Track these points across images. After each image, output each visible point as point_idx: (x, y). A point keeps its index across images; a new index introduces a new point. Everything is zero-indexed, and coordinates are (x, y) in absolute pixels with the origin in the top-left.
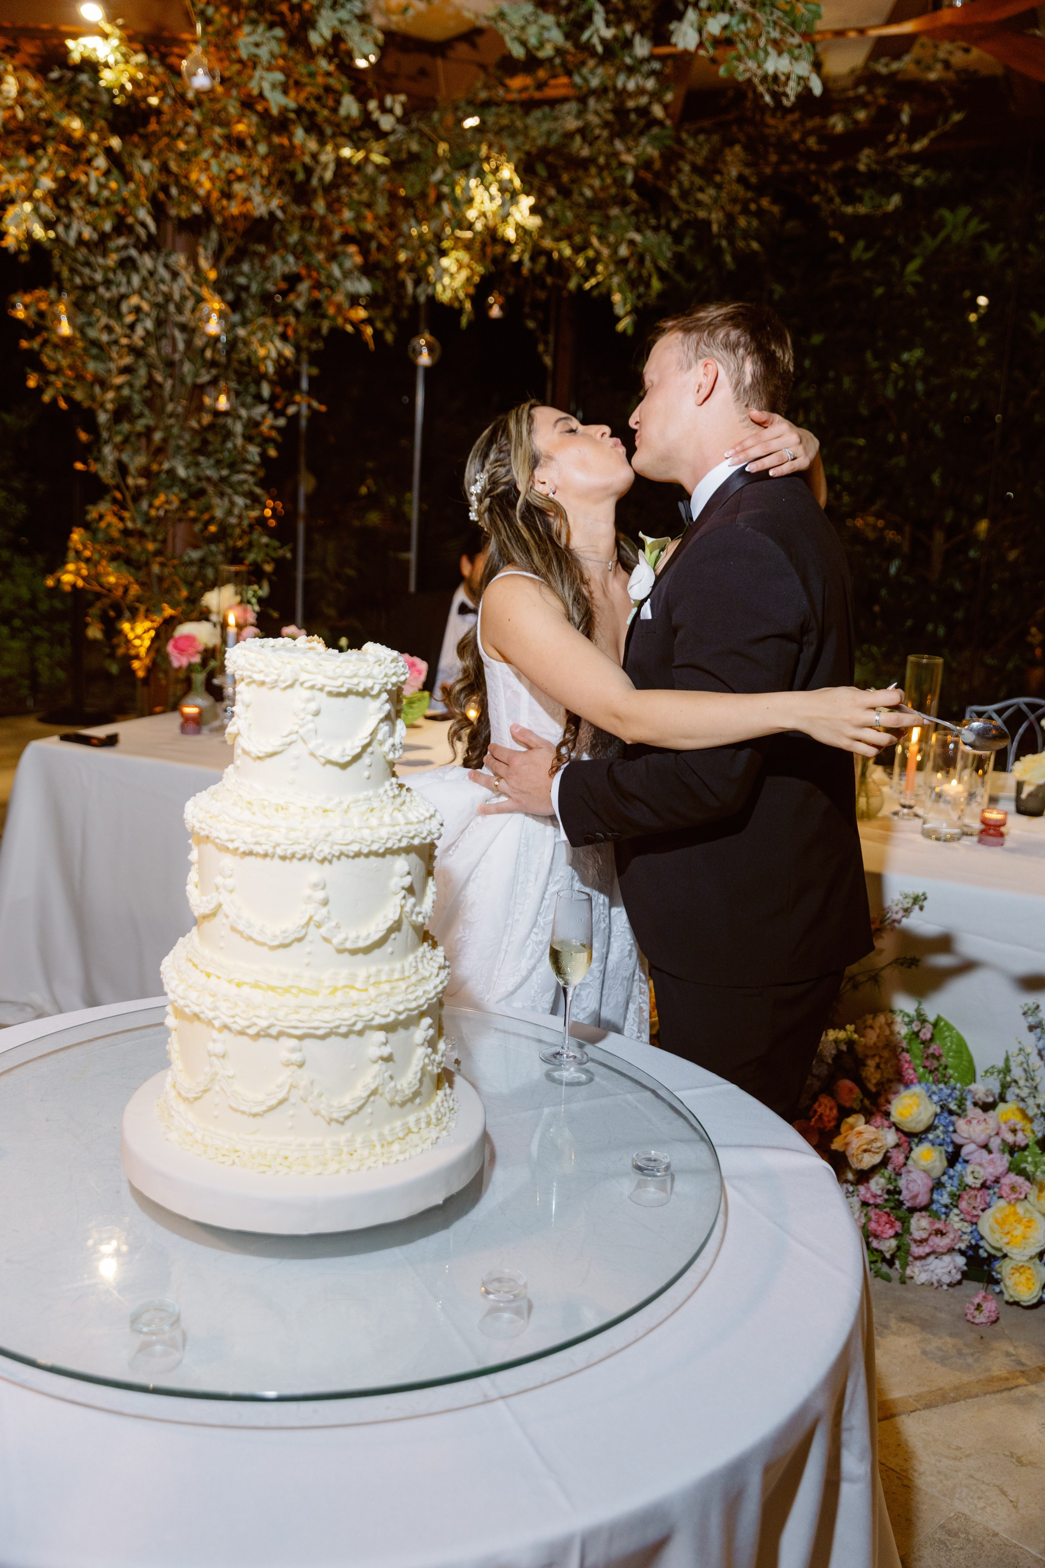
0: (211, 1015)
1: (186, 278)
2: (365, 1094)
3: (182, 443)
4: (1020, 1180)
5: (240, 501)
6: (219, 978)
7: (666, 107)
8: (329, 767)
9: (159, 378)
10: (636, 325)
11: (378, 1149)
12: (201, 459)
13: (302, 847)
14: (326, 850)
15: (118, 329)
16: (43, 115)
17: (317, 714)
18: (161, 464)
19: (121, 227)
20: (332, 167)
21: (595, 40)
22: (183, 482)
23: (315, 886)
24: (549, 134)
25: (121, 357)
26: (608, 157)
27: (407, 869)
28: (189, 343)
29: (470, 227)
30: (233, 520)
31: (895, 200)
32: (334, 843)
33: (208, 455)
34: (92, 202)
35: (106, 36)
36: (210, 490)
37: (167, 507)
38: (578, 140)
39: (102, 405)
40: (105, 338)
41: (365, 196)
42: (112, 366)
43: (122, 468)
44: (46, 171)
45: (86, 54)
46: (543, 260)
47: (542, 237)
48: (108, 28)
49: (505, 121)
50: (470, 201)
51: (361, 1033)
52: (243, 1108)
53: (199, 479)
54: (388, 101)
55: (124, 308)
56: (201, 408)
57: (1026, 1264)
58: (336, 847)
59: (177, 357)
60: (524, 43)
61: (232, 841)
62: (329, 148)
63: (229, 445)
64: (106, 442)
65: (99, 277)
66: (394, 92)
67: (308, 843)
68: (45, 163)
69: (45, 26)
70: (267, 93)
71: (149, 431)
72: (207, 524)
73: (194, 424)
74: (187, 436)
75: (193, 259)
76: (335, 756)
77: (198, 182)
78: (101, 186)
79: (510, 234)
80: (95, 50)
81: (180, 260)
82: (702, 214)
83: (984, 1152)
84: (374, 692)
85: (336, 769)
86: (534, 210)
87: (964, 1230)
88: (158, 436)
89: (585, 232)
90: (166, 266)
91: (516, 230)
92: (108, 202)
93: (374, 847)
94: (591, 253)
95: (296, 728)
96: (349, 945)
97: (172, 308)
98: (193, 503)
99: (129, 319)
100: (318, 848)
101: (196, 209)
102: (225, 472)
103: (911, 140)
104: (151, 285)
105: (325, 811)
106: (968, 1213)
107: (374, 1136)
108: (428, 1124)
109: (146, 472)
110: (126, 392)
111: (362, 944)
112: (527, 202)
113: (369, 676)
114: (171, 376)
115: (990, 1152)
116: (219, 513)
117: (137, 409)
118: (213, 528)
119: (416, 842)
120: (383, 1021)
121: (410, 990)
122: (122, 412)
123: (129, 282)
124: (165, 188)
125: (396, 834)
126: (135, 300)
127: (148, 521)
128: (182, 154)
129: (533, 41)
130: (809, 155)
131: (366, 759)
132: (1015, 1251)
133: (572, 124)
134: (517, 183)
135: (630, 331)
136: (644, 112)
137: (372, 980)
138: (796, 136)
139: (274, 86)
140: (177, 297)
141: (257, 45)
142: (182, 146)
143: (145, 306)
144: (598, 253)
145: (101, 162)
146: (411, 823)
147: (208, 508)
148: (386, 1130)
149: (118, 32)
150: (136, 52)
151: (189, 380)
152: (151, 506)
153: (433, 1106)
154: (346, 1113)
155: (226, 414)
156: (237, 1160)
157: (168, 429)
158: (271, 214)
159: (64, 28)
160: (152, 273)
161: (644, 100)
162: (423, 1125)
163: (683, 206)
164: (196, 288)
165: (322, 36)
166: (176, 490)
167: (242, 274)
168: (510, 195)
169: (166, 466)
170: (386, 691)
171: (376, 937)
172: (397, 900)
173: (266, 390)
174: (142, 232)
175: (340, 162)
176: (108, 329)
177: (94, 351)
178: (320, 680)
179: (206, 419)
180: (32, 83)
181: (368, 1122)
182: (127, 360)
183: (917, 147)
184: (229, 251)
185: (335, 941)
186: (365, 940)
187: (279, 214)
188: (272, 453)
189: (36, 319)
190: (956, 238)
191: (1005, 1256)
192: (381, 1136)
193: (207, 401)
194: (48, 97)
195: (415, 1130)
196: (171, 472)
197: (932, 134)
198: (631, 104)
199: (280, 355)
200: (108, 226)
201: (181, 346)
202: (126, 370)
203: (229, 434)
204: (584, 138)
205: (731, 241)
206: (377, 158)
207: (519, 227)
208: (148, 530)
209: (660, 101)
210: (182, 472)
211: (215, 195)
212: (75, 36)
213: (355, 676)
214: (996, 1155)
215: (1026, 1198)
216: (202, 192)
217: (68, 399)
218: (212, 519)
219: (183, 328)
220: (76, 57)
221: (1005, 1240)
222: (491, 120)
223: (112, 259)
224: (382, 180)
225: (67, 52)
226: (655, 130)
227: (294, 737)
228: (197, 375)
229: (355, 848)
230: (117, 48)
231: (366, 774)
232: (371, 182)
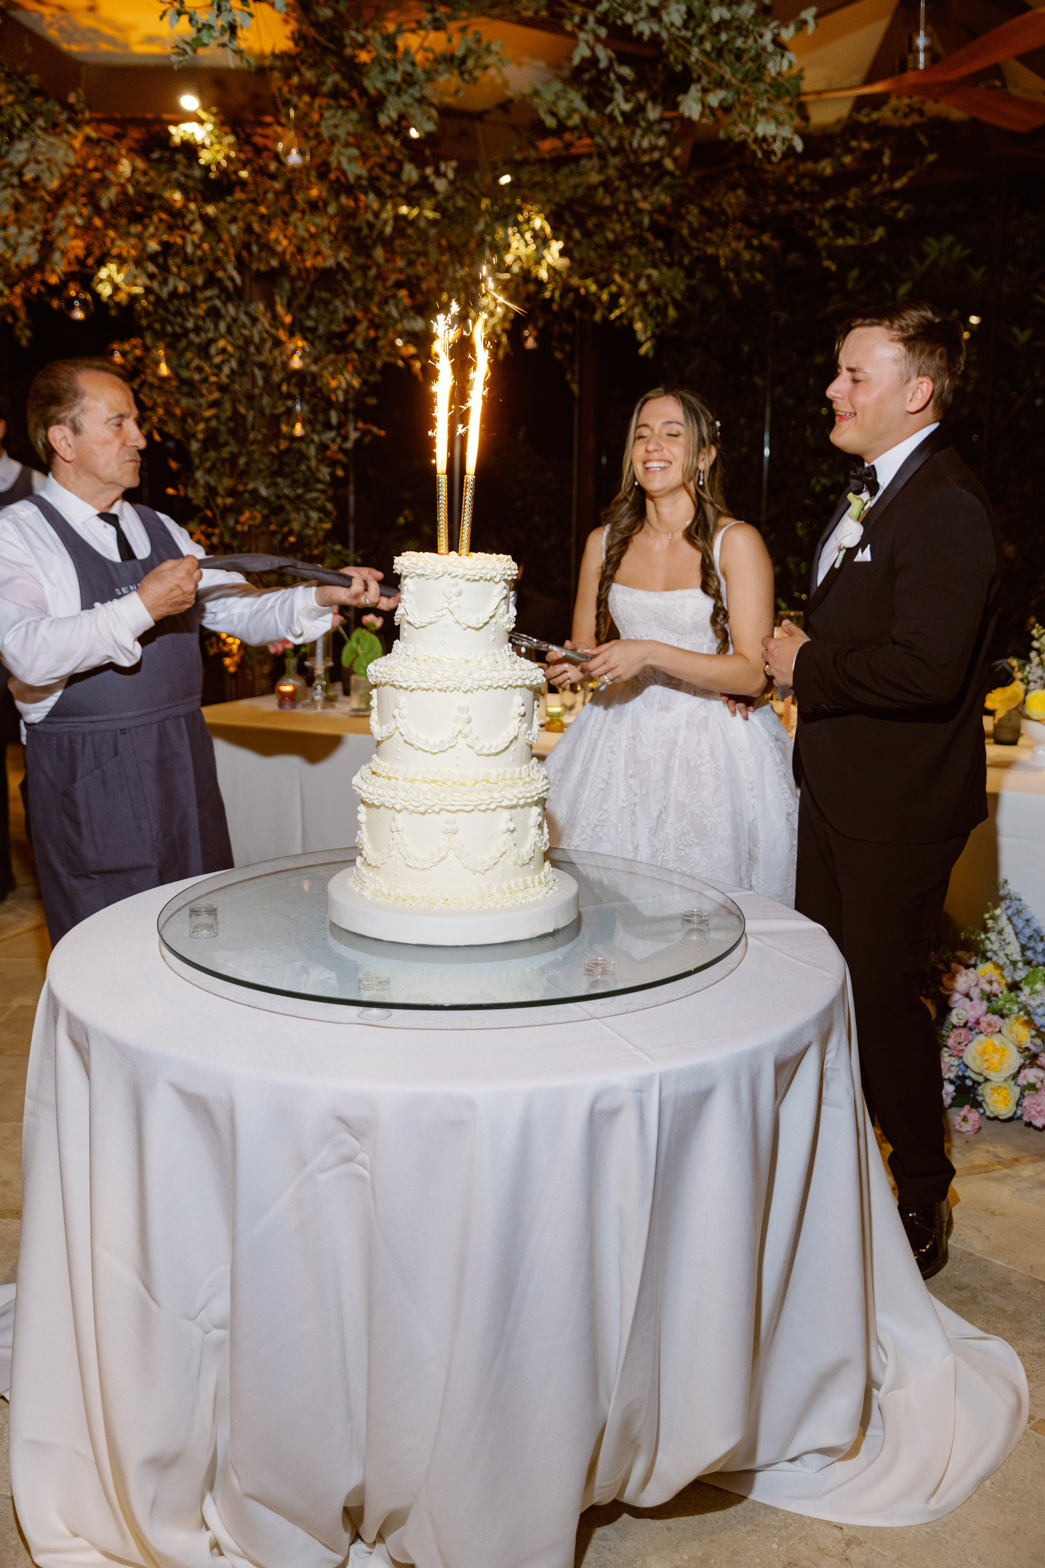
0: (393, 801)
1: (265, 322)
2: (498, 855)
3: (262, 466)
4: (996, 1018)
5: (314, 515)
6: (397, 779)
7: (675, 160)
8: (468, 629)
9: (242, 410)
10: (656, 348)
11: (508, 895)
12: (280, 480)
13: (454, 682)
14: (469, 683)
15: (207, 369)
16: (149, 189)
17: (460, 594)
18: (246, 485)
19: (211, 281)
20: (391, 223)
21: (617, 113)
22: (265, 500)
23: (461, 710)
24: (576, 187)
25: (210, 393)
26: (627, 204)
27: (522, 701)
28: (267, 379)
29: (508, 269)
30: (310, 532)
31: (880, 232)
32: (474, 680)
33: (285, 477)
34: (188, 261)
35: (201, 122)
36: (288, 507)
37: (251, 522)
38: (601, 191)
39: (194, 436)
40: (197, 377)
41: (419, 246)
42: (203, 401)
43: (212, 491)
44: (152, 236)
45: (185, 138)
46: (571, 296)
47: (570, 276)
48: (204, 115)
49: (538, 178)
50: (508, 247)
51: (494, 810)
52: (417, 866)
53: (278, 497)
54: (443, 167)
55: (213, 351)
56: (277, 435)
57: (1002, 1085)
58: (476, 683)
59: (257, 391)
60: (554, 114)
61: (406, 681)
62: (389, 207)
63: (303, 467)
64: (197, 468)
65: (190, 324)
66: (447, 159)
67: (457, 679)
68: (151, 229)
69: (150, 116)
70: (345, 165)
71: (234, 458)
72: (285, 537)
73: (273, 449)
74: (267, 460)
75: (270, 306)
76: (473, 623)
77: (277, 241)
78: (197, 246)
79: (543, 274)
80: (193, 134)
81: (259, 307)
82: (710, 250)
83: (967, 1000)
84: (497, 580)
85: (474, 631)
86: (563, 253)
87: (952, 1063)
88: (242, 461)
89: (608, 270)
90: (247, 313)
91: (548, 271)
92: (201, 261)
93: (501, 683)
94: (614, 288)
95: (446, 605)
96: (485, 751)
97: (252, 349)
98: (273, 519)
99: (218, 360)
100: (464, 683)
101: (274, 263)
102: (300, 491)
103: (892, 179)
104: (235, 330)
105: (467, 662)
106: (955, 1048)
107: (505, 886)
108: (540, 883)
109: (232, 492)
110: (214, 423)
111: (493, 751)
112: (557, 246)
113: (493, 569)
114: (252, 408)
115: (971, 1000)
116: (296, 526)
117: (224, 437)
118: (292, 539)
119: (527, 682)
120: (510, 803)
121: (526, 785)
122: (211, 440)
123: (216, 327)
124: (247, 246)
125: (515, 675)
126: (222, 343)
127: (234, 534)
128: (262, 217)
129: (562, 113)
130: (803, 196)
131: (491, 628)
132: (992, 1074)
133: (595, 178)
134: (548, 229)
135: (651, 355)
136: (657, 165)
137: (500, 778)
138: (791, 180)
139: (350, 160)
140: (257, 339)
141: (336, 127)
142: (263, 210)
143: (230, 349)
144: (620, 287)
145: (198, 227)
146: (523, 670)
147: (287, 522)
148: (513, 883)
149: (212, 119)
150: (226, 134)
151: (267, 411)
152: (237, 522)
153: (543, 873)
154: (486, 868)
155: (301, 439)
156: (412, 903)
157: (249, 454)
158: (339, 264)
159: (166, 117)
160: (235, 320)
161: (656, 155)
162: (536, 884)
163: (693, 244)
164: (273, 331)
165: (389, 117)
166: (258, 507)
167: (309, 317)
168: (542, 241)
169: (250, 486)
170: (505, 580)
171: (502, 747)
172: (516, 722)
173: (334, 418)
174: (229, 285)
175: (398, 218)
176: (199, 369)
177: (185, 389)
178: (461, 571)
179: (284, 445)
180: (140, 164)
181: (500, 876)
182: (216, 395)
183: (898, 185)
184: (302, 299)
185: (476, 749)
186: (496, 748)
187: (346, 264)
188: (340, 473)
189: (134, 363)
190: (943, 262)
191: (987, 1080)
192: (509, 887)
193: (284, 428)
194: (152, 174)
195: (532, 886)
196: (255, 492)
197: (911, 173)
198: (646, 159)
199: (350, 385)
200: (200, 281)
201: (260, 382)
202: (215, 404)
203: (304, 457)
204: (606, 191)
205: (738, 274)
206: (430, 214)
207: (551, 269)
208: (235, 543)
209: (670, 155)
210: (264, 492)
211: (292, 249)
212: (176, 123)
213: (483, 568)
214: (976, 1002)
215: (1000, 1031)
216: (279, 249)
217: (161, 433)
218: (291, 532)
219: (262, 366)
220: (177, 140)
221: (985, 1066)
222: (525, 177)
223: (202, 310)
224: (433, 232)
225: (169, 135)
226: (667, 180)
227: (444, 611)
228: (274, 406)
229: (488, 683)
230: (212, 132)
231: (493, 638)
232: (423, 235)
